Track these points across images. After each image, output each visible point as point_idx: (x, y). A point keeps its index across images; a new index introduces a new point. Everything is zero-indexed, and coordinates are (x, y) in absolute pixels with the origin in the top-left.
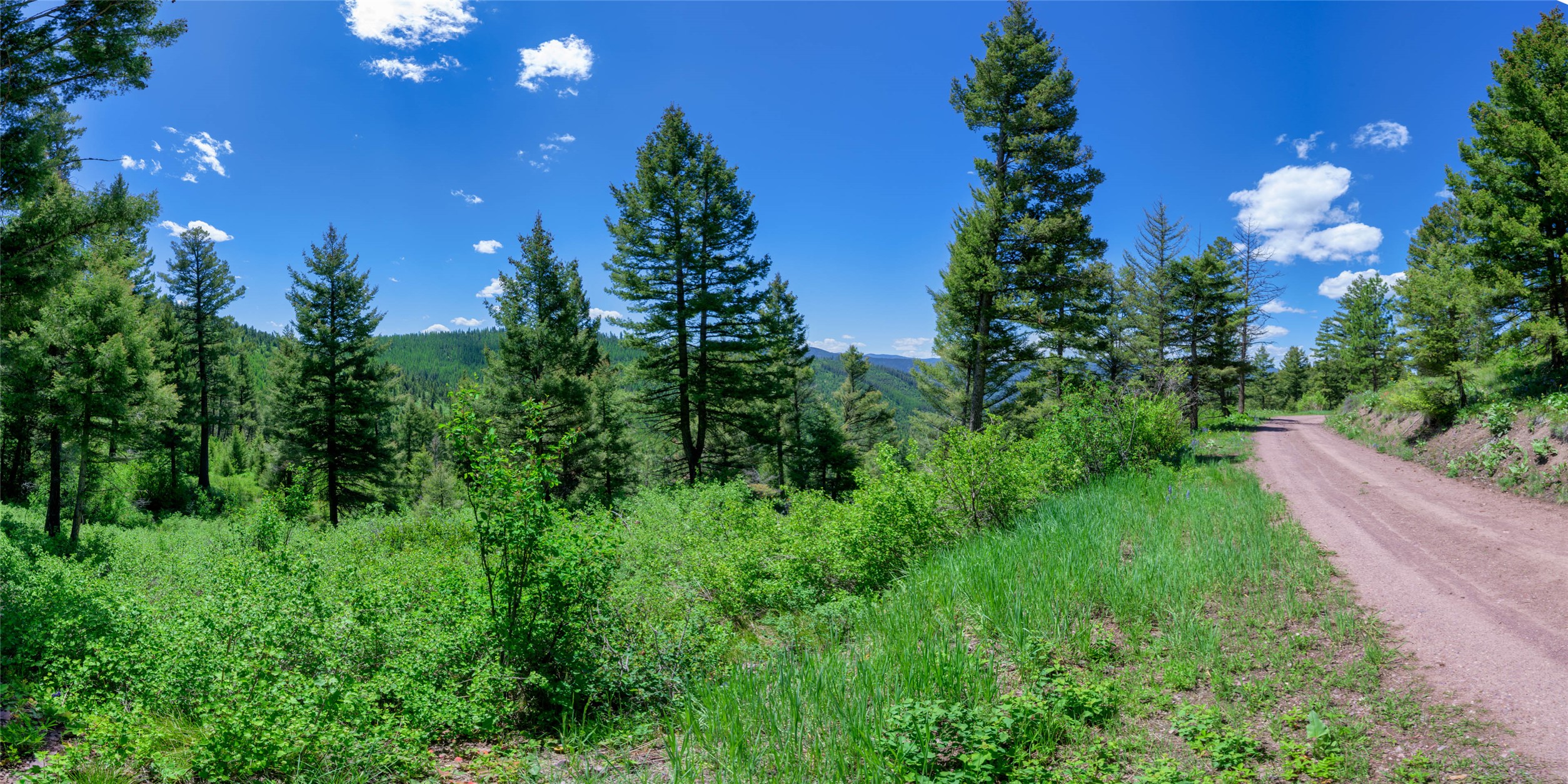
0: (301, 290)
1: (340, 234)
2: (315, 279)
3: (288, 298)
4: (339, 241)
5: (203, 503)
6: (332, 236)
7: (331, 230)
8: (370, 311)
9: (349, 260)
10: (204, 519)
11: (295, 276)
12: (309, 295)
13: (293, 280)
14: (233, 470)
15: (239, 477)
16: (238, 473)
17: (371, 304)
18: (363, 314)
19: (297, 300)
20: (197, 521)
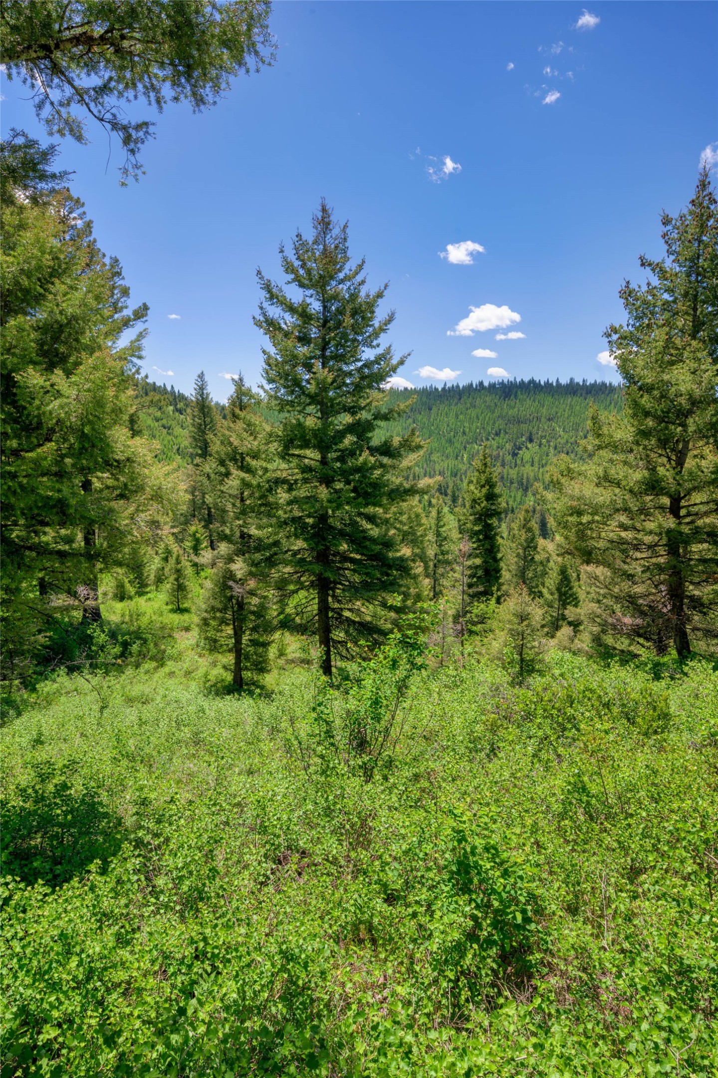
0: (275, 312)
1: (337, 218)
2: (295, 294)
3: (258, 324)
4: (336, 231)
5: (102, 648)
6: (324, 223)
7: (324, 210)
8: (380, 351)
9: (349, 267)
10: (107, 673)
11: (268, 287)
12: (289, 321)
13: (264, 294)
14: (131, 590)
15: (141, 601)
16: (140, 594)
17: (384, 341)
18: (368, 354)
19: (271, 326)
20: (95, 681)
